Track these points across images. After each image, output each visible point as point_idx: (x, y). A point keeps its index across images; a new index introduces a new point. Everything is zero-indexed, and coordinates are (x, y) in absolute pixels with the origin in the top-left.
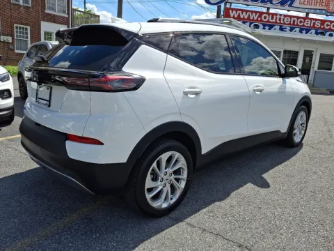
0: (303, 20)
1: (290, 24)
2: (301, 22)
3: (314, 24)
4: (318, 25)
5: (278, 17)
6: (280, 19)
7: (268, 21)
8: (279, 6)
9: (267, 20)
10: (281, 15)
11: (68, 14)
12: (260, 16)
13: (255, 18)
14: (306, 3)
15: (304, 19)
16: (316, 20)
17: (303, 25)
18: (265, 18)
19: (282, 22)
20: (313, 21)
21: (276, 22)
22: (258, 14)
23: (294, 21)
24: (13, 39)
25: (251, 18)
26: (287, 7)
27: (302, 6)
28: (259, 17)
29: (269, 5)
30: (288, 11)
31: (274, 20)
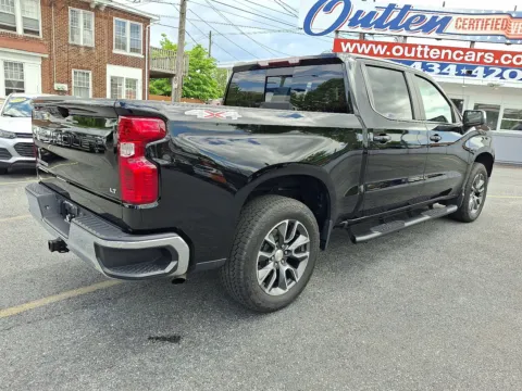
0: (462, 53)
1: (439, 59)
2: (458, 55)
3: (482, 57)
4: (489, 58)
5: (420, 49)
6: (422, 53)
7: (403, 56)
8: (421, 34)
9: (399, 54)
10: (423, 46)
11: (144, 54)
12: (389, 49)
13: (382, 53)
14: (466, 26)
15: (465, 50)
16: (486, 51)
17: (463, 61)
18: (398, 51)
19: (426, 56)
20: (480, 54)
21: (416, 57)
22: (386, 47)
23: (447, 54)
24: (70, 87)
25: (375, 52)
26: (434, 34)
27: (461, 31)
28: (387, 50)
29: (404, 33)
30: (438, 39)
31: (413, 55)
